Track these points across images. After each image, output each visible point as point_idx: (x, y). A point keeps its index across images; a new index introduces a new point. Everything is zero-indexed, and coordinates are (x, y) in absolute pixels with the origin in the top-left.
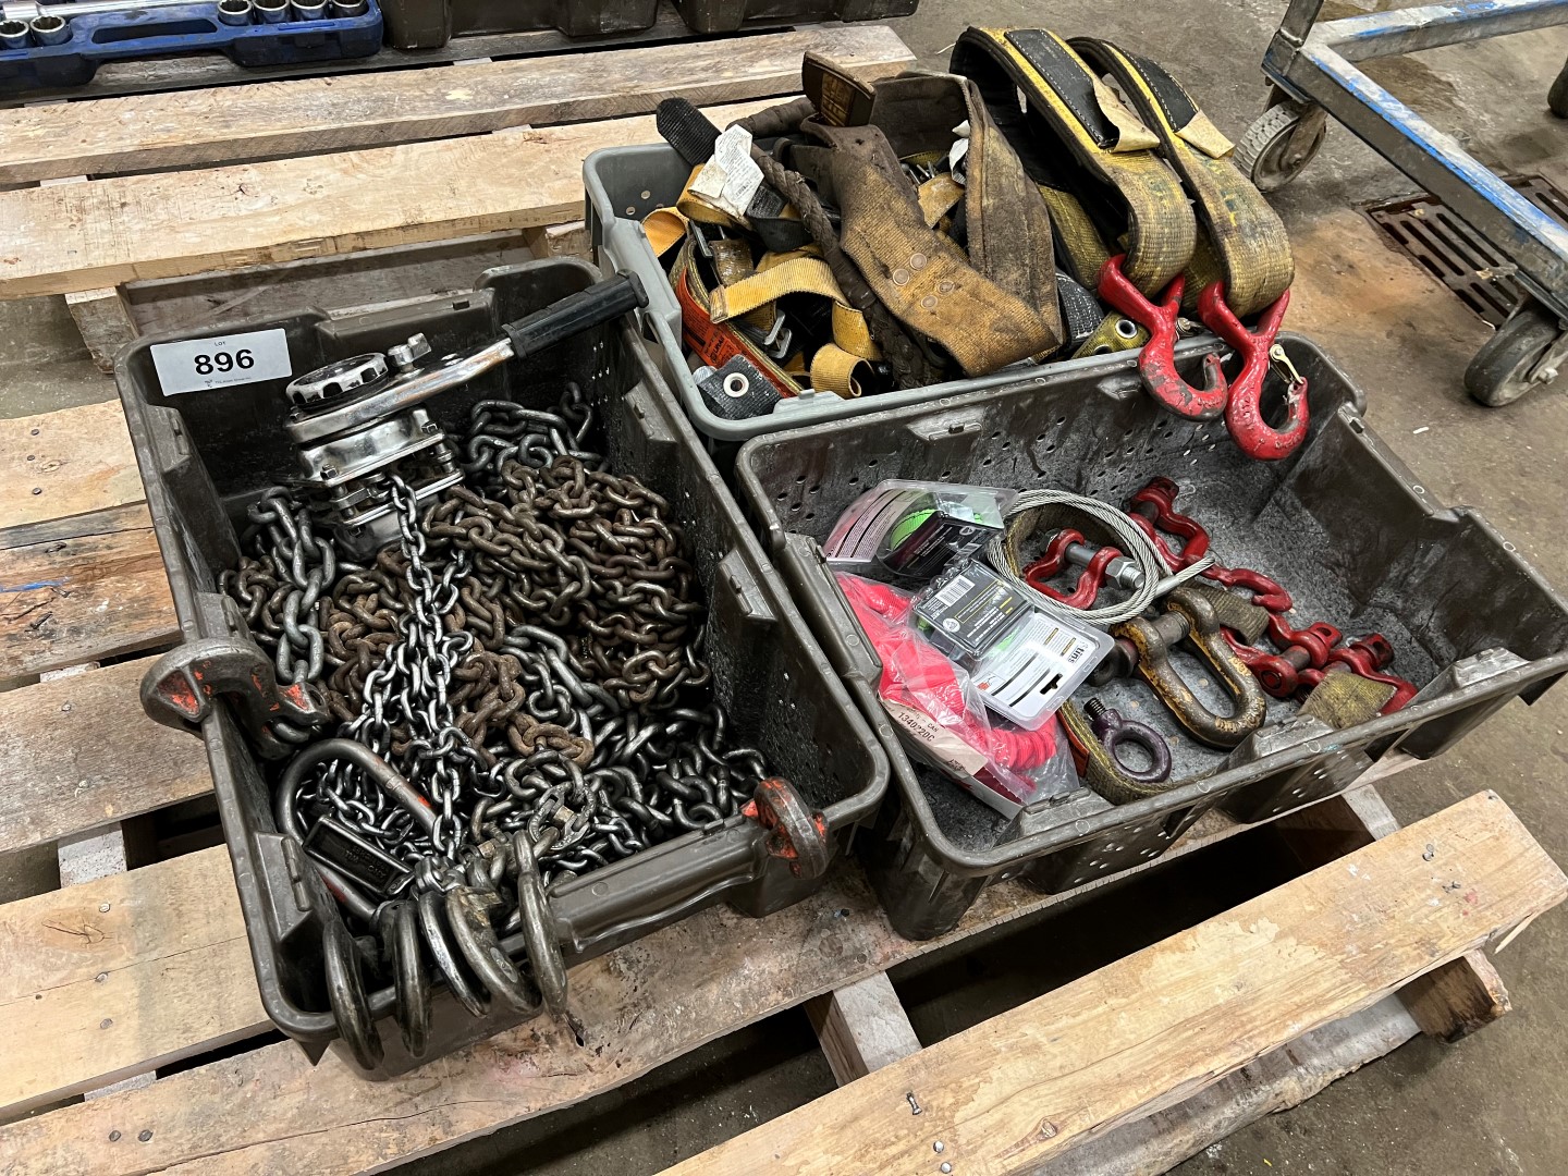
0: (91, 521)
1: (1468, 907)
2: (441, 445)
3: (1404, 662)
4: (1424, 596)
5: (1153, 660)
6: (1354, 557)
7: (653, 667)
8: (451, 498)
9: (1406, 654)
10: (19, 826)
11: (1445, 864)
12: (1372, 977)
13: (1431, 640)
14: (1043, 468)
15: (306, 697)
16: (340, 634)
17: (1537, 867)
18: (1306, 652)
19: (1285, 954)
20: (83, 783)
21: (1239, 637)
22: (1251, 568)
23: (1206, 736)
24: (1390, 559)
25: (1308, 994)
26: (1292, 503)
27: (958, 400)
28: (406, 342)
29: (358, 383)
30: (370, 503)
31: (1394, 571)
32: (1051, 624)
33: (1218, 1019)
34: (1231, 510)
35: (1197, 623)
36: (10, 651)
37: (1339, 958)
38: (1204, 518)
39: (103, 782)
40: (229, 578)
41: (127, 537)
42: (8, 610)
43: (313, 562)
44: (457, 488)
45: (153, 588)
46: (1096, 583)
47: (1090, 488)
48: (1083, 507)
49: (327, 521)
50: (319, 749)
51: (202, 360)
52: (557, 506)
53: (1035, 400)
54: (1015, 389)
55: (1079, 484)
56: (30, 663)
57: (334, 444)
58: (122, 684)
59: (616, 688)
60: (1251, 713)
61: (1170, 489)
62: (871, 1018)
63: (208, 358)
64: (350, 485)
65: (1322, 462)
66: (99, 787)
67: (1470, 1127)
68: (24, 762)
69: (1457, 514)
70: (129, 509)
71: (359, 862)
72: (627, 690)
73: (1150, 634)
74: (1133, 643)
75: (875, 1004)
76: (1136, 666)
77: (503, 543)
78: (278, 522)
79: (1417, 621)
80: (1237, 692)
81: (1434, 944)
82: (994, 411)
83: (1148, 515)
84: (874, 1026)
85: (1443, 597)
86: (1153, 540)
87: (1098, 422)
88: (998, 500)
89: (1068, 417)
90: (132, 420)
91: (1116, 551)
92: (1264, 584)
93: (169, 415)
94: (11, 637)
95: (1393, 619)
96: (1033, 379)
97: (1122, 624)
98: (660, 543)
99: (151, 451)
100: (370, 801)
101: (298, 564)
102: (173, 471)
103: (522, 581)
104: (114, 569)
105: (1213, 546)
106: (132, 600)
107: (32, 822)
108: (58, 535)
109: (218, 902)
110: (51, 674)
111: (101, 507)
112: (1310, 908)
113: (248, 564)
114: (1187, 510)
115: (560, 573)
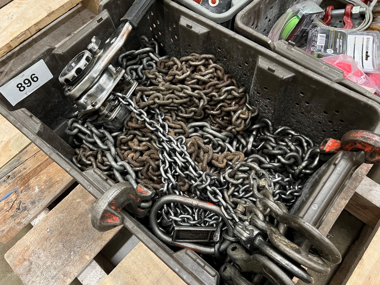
0: (13, 163)
2: (125, 75)
7: (241, 116)
8: (138, 93)
10: (61, 280)
15: (145, 189)
16: (132, 158)
20: (72, 253)
28: (91, 42)
29: (86, 64)
30: (113, 108)
32: (353, 37)
36: (16, 222)
39: (79, 249)
40: (76, 159)
41: (28, 163)
42: (5, 208)
43: (103, 138)
44: (138, 88)
45: (49, 175)
49: (100, 122)
50: (158, 204)
51: (20, 86)
52: (177, 77)
56: (25, 222)
57: (89, 92)
58: (62, 213)
59: (231, 130)
62: (371, 192)
63: (21, 84)
64: (104, 105)
66: (78, 252)
68: (47, 257)
70: (22, 153)
71: (195, 235)
72: (234, 128)
75: (368, 187)
77: (168, 99)
78: (80, 131)
84: (374, 194)
90: (11, 120)
93: (23, 111)
94: (12, 216)
98: (219, 72)
99: (26, 128)
100: (185, 213)
101: (98, 141)
102: (39, 131)
103: (180, 109)
104: (31, 175)
106: (45, 182)
107: (64, 276)
108: (5, 173)
109: (146, 269)
110: (34, 221)
111: (13, 157)
113: (80, 151)
115: (195, 99)
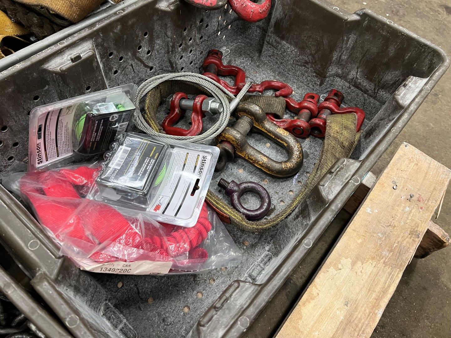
1: (421, 204)
3: (349, 98)
4: (351, 63)
5: (241, 147)
6: (313, 56)
9: (349, 94)
11: (403, 188)
12: (400, 263)
13: (360, 83)
14: (151, 65)
17: (437, 171)
18: (308, 111)
19: (359, 271)
21: (277, 116)
22: (268, 79)
23: (280, 174)
24: (331, 51)
25: (378, 289)
26: (275, 40)
27: (70, 40)
31: (335, 56)
32: (183, 152)
33: (344, 330)
34: (248, 55)
35: (255, 119)
37: (382, 261)
38: (239, 62)
46: (200, 118)
47: (179, 67)
48: (179, 79)
53: (123, 26)
54: (107, 22)
55: (172, 66)
60: (296, 153)
61: (217, 54)
65: (284, 13)
67: (439, 286)
69: (358, 15)
73: (235, 134)
74: (229, 142)
76: (235, 153)
79: (350, 77)
80: (286, 145)
81: (417, 231)
82: (100, 40)
83: (213, 71)
85: (361, 61)
86: (219, 83)
87: (166, 28)
88: (127, 92)
89: (148, 31)
91: (203, 96)
92: (277, 85)
95: (339, 79)
96: (115, 14)
97: (220, 135)
105: (247, 74)
112: (360, 241)
114: (230, 62)
